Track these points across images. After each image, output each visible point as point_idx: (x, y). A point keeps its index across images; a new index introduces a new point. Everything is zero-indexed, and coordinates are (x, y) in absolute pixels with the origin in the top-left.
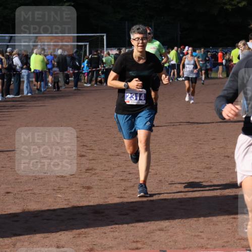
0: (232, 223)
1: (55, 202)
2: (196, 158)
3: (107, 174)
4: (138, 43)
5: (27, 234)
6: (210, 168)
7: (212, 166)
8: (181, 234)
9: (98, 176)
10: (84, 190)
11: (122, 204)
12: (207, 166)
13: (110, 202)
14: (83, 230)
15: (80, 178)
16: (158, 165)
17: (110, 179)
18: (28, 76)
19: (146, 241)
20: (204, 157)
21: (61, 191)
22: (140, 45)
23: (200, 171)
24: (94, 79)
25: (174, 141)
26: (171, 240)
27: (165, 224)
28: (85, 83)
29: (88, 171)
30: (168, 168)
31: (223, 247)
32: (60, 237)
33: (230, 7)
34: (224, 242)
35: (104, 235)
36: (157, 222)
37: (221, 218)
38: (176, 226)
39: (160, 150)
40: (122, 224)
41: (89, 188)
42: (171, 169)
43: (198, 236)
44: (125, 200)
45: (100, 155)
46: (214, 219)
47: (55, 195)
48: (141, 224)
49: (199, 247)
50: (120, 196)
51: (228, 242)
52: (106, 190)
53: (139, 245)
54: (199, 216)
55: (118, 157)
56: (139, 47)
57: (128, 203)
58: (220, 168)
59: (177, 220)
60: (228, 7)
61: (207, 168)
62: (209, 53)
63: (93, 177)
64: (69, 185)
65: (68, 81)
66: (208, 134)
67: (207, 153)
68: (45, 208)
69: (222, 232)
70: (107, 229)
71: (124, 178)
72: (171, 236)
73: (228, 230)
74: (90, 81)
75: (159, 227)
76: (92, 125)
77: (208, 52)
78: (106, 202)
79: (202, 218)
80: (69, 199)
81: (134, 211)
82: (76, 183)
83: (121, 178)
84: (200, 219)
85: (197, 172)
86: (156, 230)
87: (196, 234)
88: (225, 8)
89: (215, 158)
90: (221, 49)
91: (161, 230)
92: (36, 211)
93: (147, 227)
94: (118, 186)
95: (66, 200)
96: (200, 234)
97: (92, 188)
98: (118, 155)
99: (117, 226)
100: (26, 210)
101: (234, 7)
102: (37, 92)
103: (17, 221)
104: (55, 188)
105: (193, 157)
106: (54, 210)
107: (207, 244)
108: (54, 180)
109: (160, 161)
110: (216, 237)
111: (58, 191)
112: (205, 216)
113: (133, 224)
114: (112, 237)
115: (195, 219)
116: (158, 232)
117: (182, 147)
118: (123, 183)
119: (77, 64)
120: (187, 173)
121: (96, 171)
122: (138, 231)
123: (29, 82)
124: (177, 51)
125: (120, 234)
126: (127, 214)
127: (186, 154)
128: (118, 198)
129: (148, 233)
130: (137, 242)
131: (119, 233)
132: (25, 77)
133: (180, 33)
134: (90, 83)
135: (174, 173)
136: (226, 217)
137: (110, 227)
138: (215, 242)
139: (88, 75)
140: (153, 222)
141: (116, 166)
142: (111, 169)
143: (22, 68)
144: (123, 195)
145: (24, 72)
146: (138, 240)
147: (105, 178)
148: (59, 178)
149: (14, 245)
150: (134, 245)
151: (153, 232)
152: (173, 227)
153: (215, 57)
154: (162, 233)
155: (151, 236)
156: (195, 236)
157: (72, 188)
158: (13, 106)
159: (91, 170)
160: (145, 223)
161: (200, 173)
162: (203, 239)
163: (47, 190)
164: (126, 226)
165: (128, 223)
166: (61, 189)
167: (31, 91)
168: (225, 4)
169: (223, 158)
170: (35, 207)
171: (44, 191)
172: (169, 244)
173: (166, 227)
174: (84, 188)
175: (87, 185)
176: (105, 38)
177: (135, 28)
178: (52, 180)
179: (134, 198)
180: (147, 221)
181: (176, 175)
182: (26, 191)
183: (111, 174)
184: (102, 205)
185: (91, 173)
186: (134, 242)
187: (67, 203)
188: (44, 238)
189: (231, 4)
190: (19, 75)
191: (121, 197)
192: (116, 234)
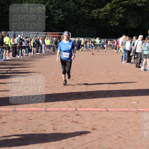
11: (87, 92)
14: (76, 100)
27: (104, 99)
40: (89, 99)
43: (117, 104)
53: (97, 106)
54: (115, 97)
57: (89, 91)
61: (114, 80)
68: (60, 92)
81: (92, 94)
91: (103, 101)
95: (67, 90)
103: (52, 97)
106: (64, 93)
116: (102, 102)
121: (75, 80)
123: (45, 49)
126: (90, 95)
130: (96, 105)
132: (44, 47)
133: (95, 33)
143: (42, 44)
145: (43, 45)
146: (96, 104)
150: (95, 106)
163: (60, 86)
164: (90, 99)
165: (91, 98)
180: (98, 98)
191: (86, 90)
192: (88, 102)
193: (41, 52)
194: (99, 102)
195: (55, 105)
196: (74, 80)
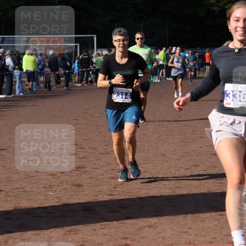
0: (219, 220)
1: (46, 200)
2: (184, 156)
3: (97, 172)
4: (120, 44)
5: (19, 231)
6: (198, 166)
7: (199, 163)
8: (169, 230)
9: (88, 174)
10: (74, 188)
11: (112, 201)
12: (195, 164)
13: (100, 200)
14: (73, 227)
15: (70, 176)
16: (147, 163)
17: (100, 177)
18: (20, 76)
19: (135, 237)
20: (192, 155)
21: (52, 189)
22: (121, 46)
23: (188, 169)
24: (85, 79)
25: (163, 140)
26: (159, 236)
27: (153, 220)
28: (76, 83)
29: (78, 169)
30: (157, 166)
31: (210, 243)
32: (51, 234)
33: (218, 9)
34: (212, 238)
35: (94, 232)
36: (146, 219)
37: (208, 215)
38: (164, 223)
39: (149, 148)
40: (112, 221)
41: (79, 186)
42: (160, 167)
43: (186, 232)
44: (115, 198)
45: (90, 153)
46: (202, 215)
47: (46, 193)
48: (130, 221)
49: (187, 243)
50: (109, 194)
51: (215, 238)
52: (96, 187)
53: (128, 242)
54: (187, 213)
55: (107, 155)
56: (120, 48)
57: (117, 200)
58: (208, 165)
59: (165, 217)
60: (215, 8)
61: (195, 166)
62: (196, 54)
63: (84, 175)
64: (60, 183)
65: (59, 81)
66: (196, 132)
67: (195, 151)
68: (36, 205)
69: (209, 228)
70: (97, 226)
71: (114, 176)
72: (160, 233)
73: (215, 227)
74: (81, 81)
75: (147, 224)
76: (82, 124)
77: (196, 52)
78: (96, 199)
79: (190, 215)
80: (60, 197)
81: (124, 208)
82: (67, 181)
83: (111, 176)
84: (187, 215)
85: (184, 170)
86: (145, 227)
87: (184, 231)
88: (211, 9)
89: (202, 156)
90: (208, 50)
91: (150, 227)
92: (27, 209)
93: (136, 224)
94: (108, 184)
95: (56, 197)
96: (188, 230)
97: (82, 186)
98: (108, 154)
99: (107, 223)
100: (18, 208)
101: (221, 9)
102: (29, 92)
103: (9, 218)
104: (46, 186)
105: (181, 155)
106: (45, 208)
107: (195, 240)
108: (46, 178)
109: (148, 159)
110: (204, 233)
111: (49, 189)
112: (193, 213)
113: (123, 221)
114: (101, 233)
115: (183, 216)
116: (147, 229)
117: (171, 145)
118: (113, 181)
119: (68, 64)
120: (175, 170)
121: (88, 169)
122: (127, 228)
123: (21, 82)
124: (165, 52)
125: (109, 231)
126: (117, 211)
127: (174, 153)
128: (108, 195)
129: (137, 230)
130: (126, 238)
131: (109, 229)
132: (17, 77)
134: (81, 83)
135: (163, 171)
136: (213, 214)
137: (100, 224)
138: (202, 238)
139: (78, 75)
140: (142, 219)
141: (106, 164)
142: (101, 167)
143: (14, 69)
144: (113, 193)
146: (128, 236)
147: (96, 176)
148: (50, 176)
149: (6, 242)
150: (124, 242)
151: (142, 228)
152: (162, 224)
153: (202, 57)
154: (151, 230)
155: (140, 232)
156: (183, 232)
157: (63, 186)
158: (6, 106)
159: (81, 168)
160: (134, 220)
161: (188, 171)
162: (191, 235)
163: (39, 188)
164: (115, 223)
165: (117, 220)
166: (53, 186)
167: (23, 91)
168: (212, 5)
169: (210, 156)
170: (26, 205)
171: (35, 189)
172: (158, 240)
173: (154, 224)
174: (74, 186)
175: (78, 183)
176: (95, 39)
177: (116, 30)
178: (43, 178)
179: (123, 195)
180: (136, 218)
181: (165, 172)
182: (17, 189)
183: (101, 172)
184: (92, 202)
185: (81, 171)
186: (123, 238)
187: (58, 201)
188: (35, 235)
189: (217, 6)
190: (11, 75)
191: (111, 195)
192: (106, 231)
193: (11, 91)
194: (138, 230)
195: (10, 241)
196: (84, 170)
